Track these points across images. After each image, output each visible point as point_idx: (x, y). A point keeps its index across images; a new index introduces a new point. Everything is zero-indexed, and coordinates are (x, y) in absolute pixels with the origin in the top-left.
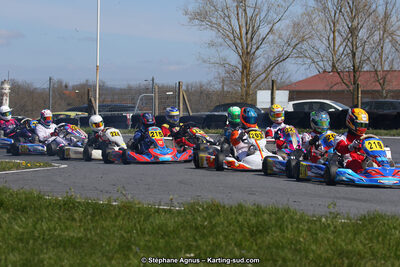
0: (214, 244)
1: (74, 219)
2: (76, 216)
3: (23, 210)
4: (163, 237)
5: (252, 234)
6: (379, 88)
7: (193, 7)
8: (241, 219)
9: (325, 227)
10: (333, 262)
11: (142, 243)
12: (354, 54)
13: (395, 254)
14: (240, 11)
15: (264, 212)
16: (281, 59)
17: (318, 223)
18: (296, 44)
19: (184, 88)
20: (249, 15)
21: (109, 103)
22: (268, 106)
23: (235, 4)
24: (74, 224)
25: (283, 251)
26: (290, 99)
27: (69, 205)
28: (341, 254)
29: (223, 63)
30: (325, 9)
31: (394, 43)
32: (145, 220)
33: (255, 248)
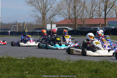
0: (34, 69)
4: (19, 67)
5: (45, 66)
6: (82, 24)
8: (42, 62)
9: (67, 64)
11: (13, 69)
12: (75, 14)
13: (87, 72)
14: (42, 1)
15: (49, 60)
16: (54, 15)
17: (64, 63)
18: (58, 10)
19: (25, 23)
20: (45, 2)
21: (3, 28)
22: (50, 29)
25: (54, 71)
26: (57, 27)
28: (71, 72)
29: (37, 16)
30: (67, 0)
31: (87, 10)
32: (14, 62)
33: (46, 70)
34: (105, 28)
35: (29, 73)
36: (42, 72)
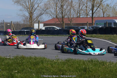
0: (23, 68)
4: (8, 66)
5: (34, 65)
6: (70, 23)
8: (31, 61)
9: (55, 63)
10: (58, 73)
11: (2, 68)
12: (62, 13)
13: (76, 70)
14: (29, 0)
15: (37, 59)
16: (41, 14)
17: (53, 62)
18: (45, 10)
19: (13, 23)
20: (32, 1)
22: (38, 28)
25: (43, 70)
26: (44, 26)
29: (24, 16)
31: (74, 10)
32: (2, 61)
34: (92, 27)
35: (18, 72)
36: (31, 71)
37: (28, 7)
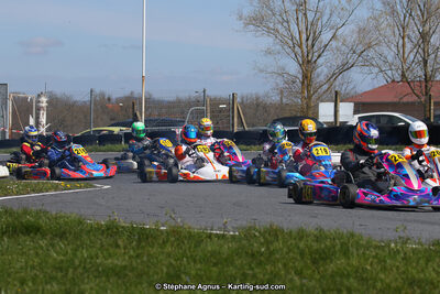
0: (272, 272)
1: (118, 246)
2: (120, 242)
3: (62, 235)
4: (215, 265)
5: (314, 262)
7: (248, 11)
8: (302, 245)
9: (394, 254)
10: (403, 292)
11: (193, 272)
12: (425, 62)
14: (300, 15)
15: (326, 237)
16: (345, 68)
17: (387, 249)
18: (361, 52)
19: (238, 100)
20: (310, 19)
21: (156, 118)
22: (332, 120)
23: (295, 8)
24: (117, 250)
25: (348, 279)
26: (355, 112)
27: (112, 230)
28: (412, 283)
29: (282, 73)
30: (393, 12)
32: (196, 246)
33: (318, 277)
36: (303, 285)
37: (298, 38)
